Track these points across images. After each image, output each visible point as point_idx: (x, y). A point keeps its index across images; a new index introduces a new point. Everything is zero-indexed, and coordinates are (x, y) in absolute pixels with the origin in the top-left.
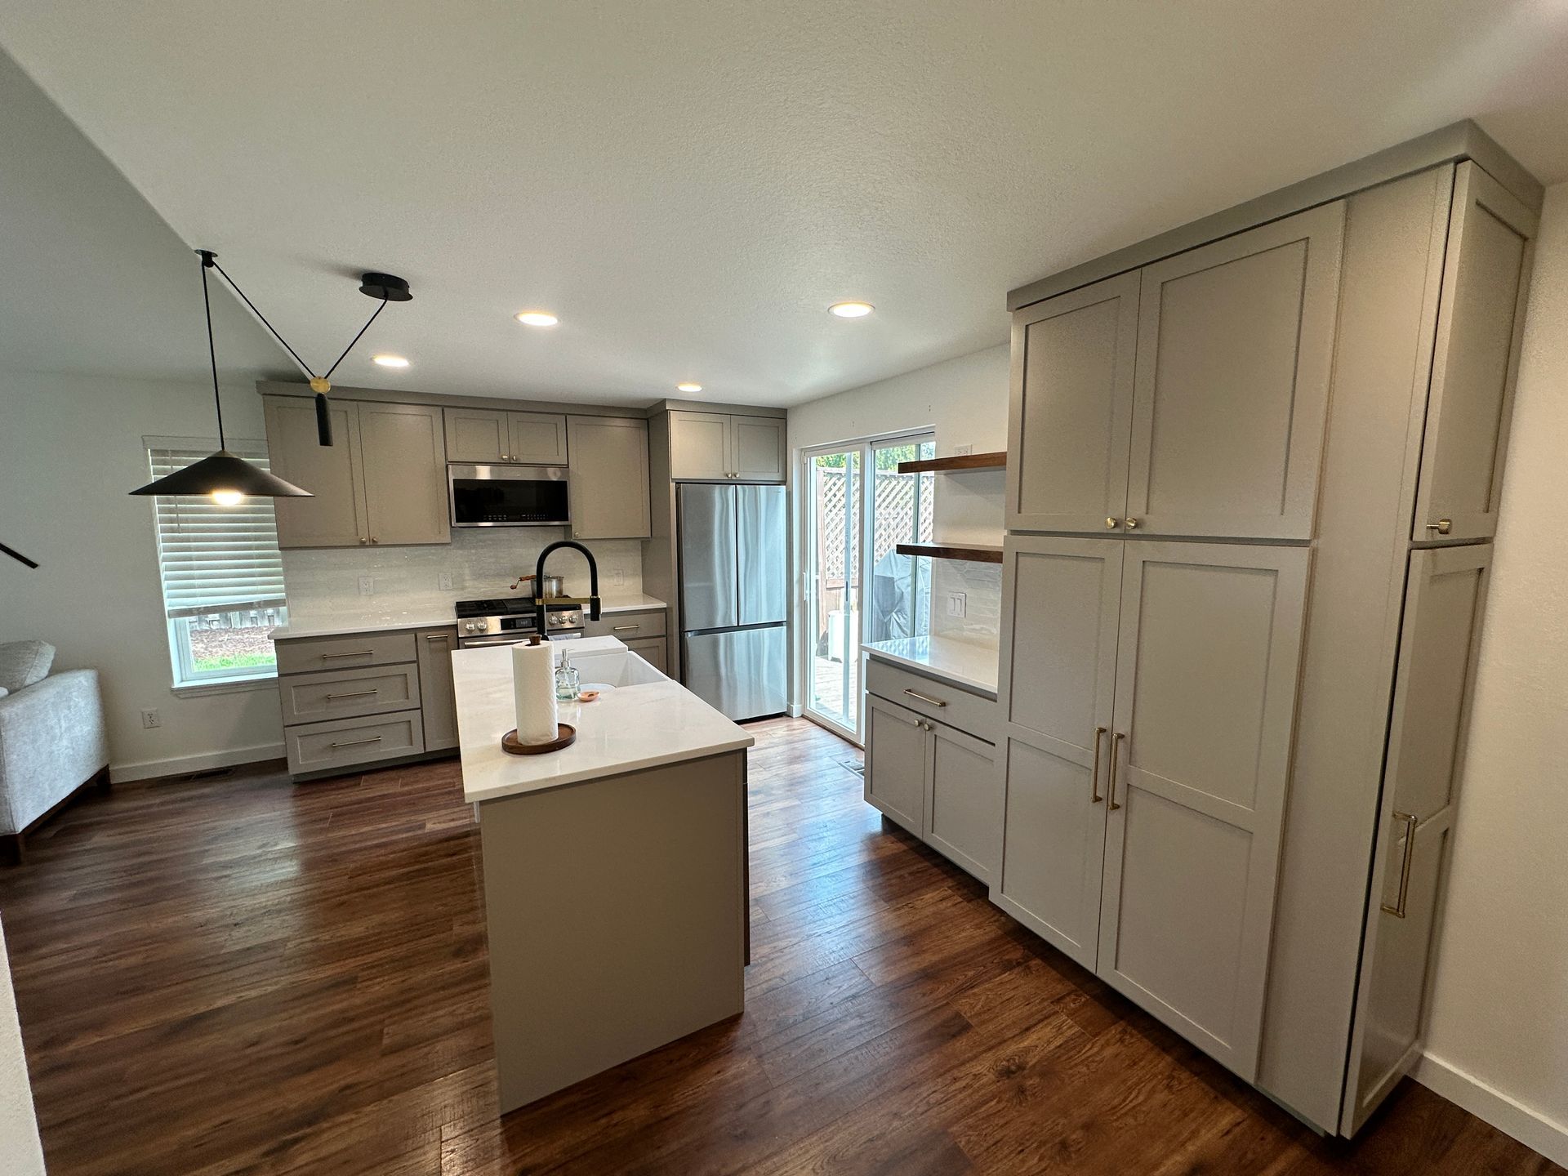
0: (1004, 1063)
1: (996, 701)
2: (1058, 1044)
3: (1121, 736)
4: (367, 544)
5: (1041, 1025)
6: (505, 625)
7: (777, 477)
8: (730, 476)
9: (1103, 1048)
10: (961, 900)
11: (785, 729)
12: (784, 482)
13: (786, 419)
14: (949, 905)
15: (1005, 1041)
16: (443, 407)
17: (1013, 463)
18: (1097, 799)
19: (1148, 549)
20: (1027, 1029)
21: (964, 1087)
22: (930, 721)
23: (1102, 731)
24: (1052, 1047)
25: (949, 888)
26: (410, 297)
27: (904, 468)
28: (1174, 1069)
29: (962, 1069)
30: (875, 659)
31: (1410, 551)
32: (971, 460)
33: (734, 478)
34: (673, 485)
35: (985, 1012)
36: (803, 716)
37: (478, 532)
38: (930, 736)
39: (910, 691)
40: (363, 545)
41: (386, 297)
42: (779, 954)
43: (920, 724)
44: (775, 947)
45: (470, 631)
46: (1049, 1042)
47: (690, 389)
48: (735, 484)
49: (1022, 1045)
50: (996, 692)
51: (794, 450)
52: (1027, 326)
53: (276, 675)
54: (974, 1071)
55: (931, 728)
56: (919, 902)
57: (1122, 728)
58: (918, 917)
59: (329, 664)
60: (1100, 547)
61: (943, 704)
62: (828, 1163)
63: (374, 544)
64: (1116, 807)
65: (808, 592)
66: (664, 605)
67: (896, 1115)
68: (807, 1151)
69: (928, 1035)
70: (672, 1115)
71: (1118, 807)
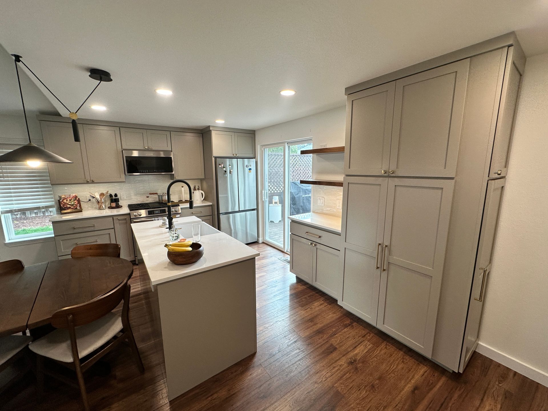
0: (350, 360)
1: (340, 235)
2: (366, 351)
3: (386, 246)
4: (90, 182)
5: (359, 346)
6: (150, 213)
7: (252, 156)
8: (235, 155)
9: (380, 351)
10: (327, 304)
11: (257, 247)
12: (254, 158)
13: (255, 134)
14: (323, 306)
15: (349, 352)
16: (120, 127)
17: (347, 151)
18: (378, 268)
19: (397, 181)
20: (355, 347)
21: (337, 370)
22: (314, 243)
23: (380, 244)
24: (364, 352)
25: (323, 300)
26: (111, 80)
27: (303, 152)
28: (404, 356)
29: (336, 363)
30: (293, 222)
31: (488, 181)
32: (328, 149)
33: (236, 156)
34: (213, 159)
35: (341, 343)
36: (263, 243)
37: (136, 177)
38: (315, 248)
39: (307, 232)
40: (88, 183)
41: (101, 80)
42: (267, 329)
43: (311, 244)
44: (265, 327)
45: (135, 216)
46: (363, 351)
47: (220, 122)
48: (237, 158)
49: (355, 353)
50: (341, 232)
51: (258, 146)
52: (352, 101)
53: (53, 235)
54: (340, 364)
55: (315, 245)
56: (313, 306)
57: (387, 243)
58: (313, 312)
59: (76, 231)
60: (380, 180)
61: (320, 237)
62: (295, 403)
63: (93, 182)
64: (384, 270)
65: (264, 198)
66: (211, 204)
67: (316, 382)
68: (287, 400)
69: (323, 352)
70: (235, 393)
71: (385, 270)
